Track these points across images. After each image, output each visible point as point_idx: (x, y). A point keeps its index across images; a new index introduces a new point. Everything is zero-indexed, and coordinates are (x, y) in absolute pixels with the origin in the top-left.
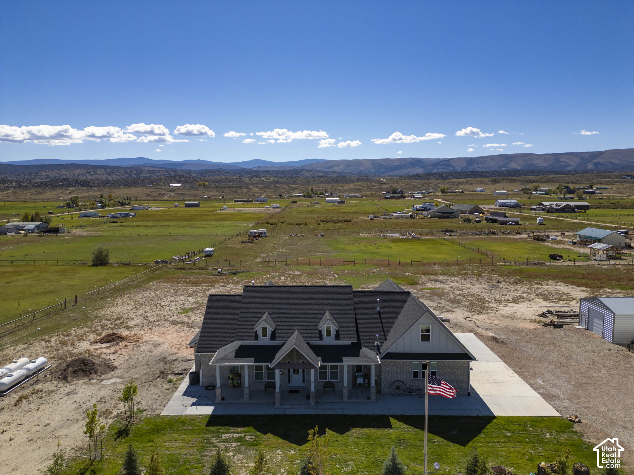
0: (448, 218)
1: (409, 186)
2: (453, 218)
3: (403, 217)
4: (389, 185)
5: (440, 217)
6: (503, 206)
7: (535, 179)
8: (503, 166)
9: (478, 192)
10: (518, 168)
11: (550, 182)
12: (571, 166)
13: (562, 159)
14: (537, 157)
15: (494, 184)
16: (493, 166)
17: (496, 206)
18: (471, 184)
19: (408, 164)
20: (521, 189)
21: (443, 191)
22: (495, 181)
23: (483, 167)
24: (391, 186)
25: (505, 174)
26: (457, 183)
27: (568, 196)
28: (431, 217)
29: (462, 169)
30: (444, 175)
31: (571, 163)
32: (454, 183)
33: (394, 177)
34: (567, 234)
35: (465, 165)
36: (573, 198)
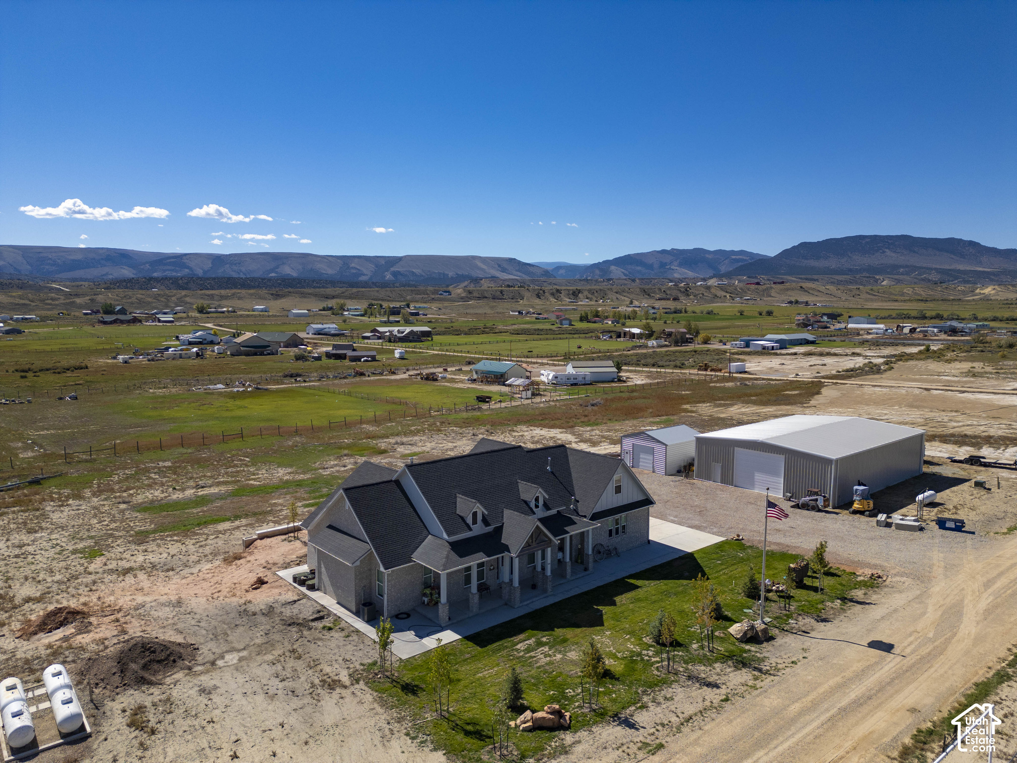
0: (261, 355)
1: (130, 300)
2: (269, 354)
3: (183, 356)
4: (88, 298)
5: (247, 354)
6: (319, 334)
7: (334, 294)
8: (272, 271)
9: (258, 311)
10: (295, 274)
11: (355, 298)
12: (364, 275)
13: (353, 265)
14: (319, 259)
15: (276, 299)
16: (256, 270)
17: (308, 334)
18: (240, 298)
19: (102, 259)
20: (321, 308)
21: (201, 310)
22: (278, 295)
23: (241, 271)
24: (92, 300)
25: (280, 284)
26: (216, 297)
27: (392, 318)
28: (232, 355)
29: (205, 272)
30: (180, 282)
31: (365, 271)
32: (211, 297)
33: (83, 283)
34: (449, 369)
35: (211, 265)
36: (398, 322)
